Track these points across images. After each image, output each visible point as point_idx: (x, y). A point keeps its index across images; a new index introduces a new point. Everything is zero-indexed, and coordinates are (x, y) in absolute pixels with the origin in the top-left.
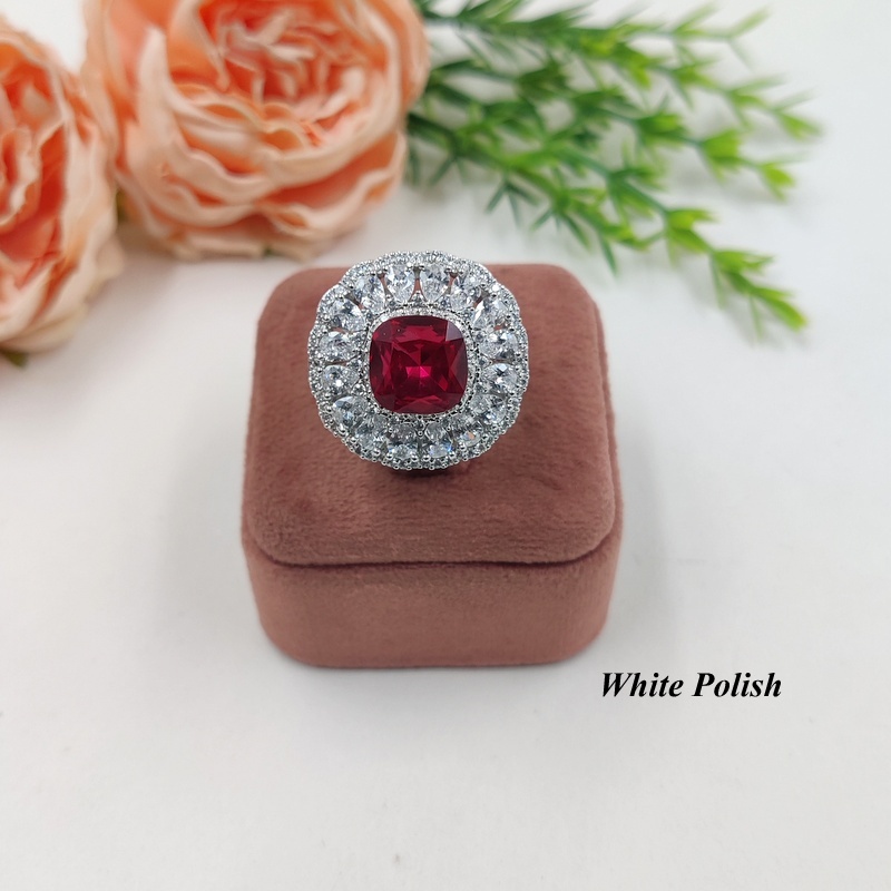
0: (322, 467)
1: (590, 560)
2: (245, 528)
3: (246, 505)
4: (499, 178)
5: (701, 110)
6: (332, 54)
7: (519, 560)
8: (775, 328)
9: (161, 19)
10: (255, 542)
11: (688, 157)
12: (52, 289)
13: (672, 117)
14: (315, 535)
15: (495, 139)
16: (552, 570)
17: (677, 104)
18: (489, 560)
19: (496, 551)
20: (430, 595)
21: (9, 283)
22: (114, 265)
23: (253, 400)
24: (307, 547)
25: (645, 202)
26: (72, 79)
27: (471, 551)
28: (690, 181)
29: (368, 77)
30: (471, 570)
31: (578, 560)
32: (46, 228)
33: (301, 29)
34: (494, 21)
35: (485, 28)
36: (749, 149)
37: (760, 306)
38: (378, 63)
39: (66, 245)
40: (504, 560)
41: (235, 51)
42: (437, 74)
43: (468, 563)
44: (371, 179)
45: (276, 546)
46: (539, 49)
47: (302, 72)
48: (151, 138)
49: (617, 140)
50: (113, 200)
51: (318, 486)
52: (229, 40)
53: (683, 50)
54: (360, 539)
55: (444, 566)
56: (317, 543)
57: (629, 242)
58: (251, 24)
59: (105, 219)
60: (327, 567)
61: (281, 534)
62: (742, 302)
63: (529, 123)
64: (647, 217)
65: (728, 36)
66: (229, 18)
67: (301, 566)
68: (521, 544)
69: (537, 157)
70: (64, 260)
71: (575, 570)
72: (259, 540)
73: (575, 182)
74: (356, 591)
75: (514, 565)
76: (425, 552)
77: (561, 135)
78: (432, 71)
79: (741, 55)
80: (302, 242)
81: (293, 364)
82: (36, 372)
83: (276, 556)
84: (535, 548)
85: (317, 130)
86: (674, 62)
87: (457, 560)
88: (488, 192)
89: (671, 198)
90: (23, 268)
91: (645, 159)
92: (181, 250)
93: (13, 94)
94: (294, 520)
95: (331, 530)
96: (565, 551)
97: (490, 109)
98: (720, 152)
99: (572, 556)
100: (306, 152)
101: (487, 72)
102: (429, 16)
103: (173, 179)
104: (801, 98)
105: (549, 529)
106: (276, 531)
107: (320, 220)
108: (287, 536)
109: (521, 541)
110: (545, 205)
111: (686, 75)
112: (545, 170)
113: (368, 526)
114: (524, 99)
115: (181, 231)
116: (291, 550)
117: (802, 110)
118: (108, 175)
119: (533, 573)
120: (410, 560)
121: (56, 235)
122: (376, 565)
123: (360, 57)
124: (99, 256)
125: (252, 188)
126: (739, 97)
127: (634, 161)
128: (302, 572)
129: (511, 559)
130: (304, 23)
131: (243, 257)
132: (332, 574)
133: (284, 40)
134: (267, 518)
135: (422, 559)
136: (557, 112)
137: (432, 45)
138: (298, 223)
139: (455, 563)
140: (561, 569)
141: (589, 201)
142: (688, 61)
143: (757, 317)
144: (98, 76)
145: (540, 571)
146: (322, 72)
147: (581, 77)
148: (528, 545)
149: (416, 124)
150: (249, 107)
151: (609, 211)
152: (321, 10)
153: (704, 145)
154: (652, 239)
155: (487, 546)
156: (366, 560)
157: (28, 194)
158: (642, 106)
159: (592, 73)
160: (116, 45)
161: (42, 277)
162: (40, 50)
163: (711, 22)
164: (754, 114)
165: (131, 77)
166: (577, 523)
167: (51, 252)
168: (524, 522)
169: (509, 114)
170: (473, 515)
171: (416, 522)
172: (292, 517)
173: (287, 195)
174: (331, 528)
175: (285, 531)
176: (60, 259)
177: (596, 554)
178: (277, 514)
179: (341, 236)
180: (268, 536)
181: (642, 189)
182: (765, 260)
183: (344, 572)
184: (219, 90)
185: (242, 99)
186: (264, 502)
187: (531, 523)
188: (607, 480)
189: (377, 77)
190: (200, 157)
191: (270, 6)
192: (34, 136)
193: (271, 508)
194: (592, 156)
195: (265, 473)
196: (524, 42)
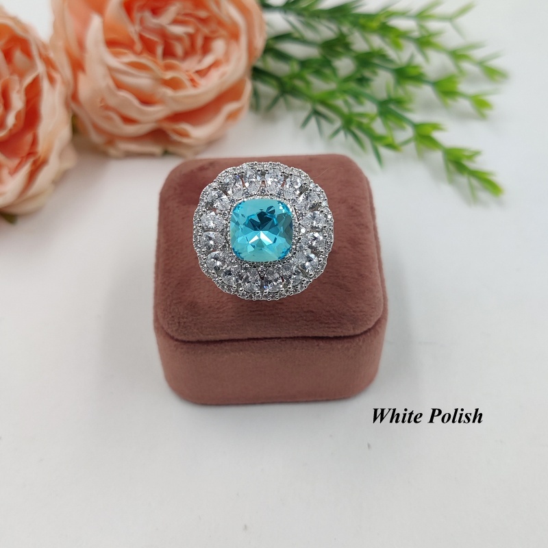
1: (369, 334)
2: (156, 320)
3: (157, 306)
4: (309, 106)
5: (434, 64)
6: (206, 30)
7: (326, 335)
8: (484, 195)
9: (100, 10)
10: (163, 328)
11: (426, 92)
12: (32, 176)
13: (416, 67)
14: (200, 322)
15: (308, 83)
16: (345, 340)
17: (419, 59)
19: (311, 330)
20: (271, 358)
21: (5, 172)
22: (70, 161)
23: (159, 241)
24: (195, 330)
25: (401, 119)
26: (44, 46)
27: (296, 330)
28: (428, 106)
29: (228, 44)
30: (296, 342)
31: (362, 334)
32: (28, 138)
33: (186, 15)
34: (305, 9)
35: (299, 13)
36: (464, 87)
37: (475, 182)
38: (234, 35)
39: (41, 148)
40: (317, 335)
41: (145, 28)
42: (271, 42)
43: (295, 337)
44: (230, 107)
45: (176, 330)
46: (333, 26)
47: (187, 42)
48: (94, 82)
49: (382, 81)
50: (70, 121)
51: (201, 293)
52: (142, 22)
53: (422, 27)
54: (228, 324)
55: (279, 340)
56: (202, 327)
57: (391, 146)
58: (155, 12)
59: (65, 132)
60: (208, 342)
61: (179, 323)
62: (463, 180)
63: (327, 71)
64: (403, 128)
65: (450, 18)
66: (142, 8)
67: (192, 342)
68: (327, 325)
69: (332, 94)
70: (39, 157)
71: (360, 340)
72: (166, 327)
73: (358, 109)
74: (226, 357)
75: (322, 338)
76: (268, 332)
77: (348, 79)
78: (267, 41)
79: (458, 30)
81: (183, 218)
82: (22, 227)
83: (176, 336)
84: (335, 328)
85: (196, 77)
86: (416, 34)
87: (288, 336)
88: (303, 115)
89: (417, 117)
90: (14, 162)
91: (400, 93)
92: (112, 151)
93: (8, 56)
94: (187, 314)
95: (210, 320)
96: (354, 328)
97: (304, 64)
98: (445, 89)
99: (358, 332)
100: (190, 91)
101: (302, 41)
102: (266, 6)
103: (107, 108)
104: (494, 57)
105: (344, 315)
106: (176, 321)
107: (198, 133)
108: (183, 324)
109: (326, 323)
110: (338, 123)
111: (424, 42)
112: (339, 102)
113: (232, 316)
114: (324, 57)
115: (112, 139)
116: (186, 332)
117: (496, 63)
118: (67, 105)
119: (334, 343)
120: (259, 337)
121: (34, 142)
122: (238, 340)
123: (223, 32)
124: (61, 155)
125: (156, 113)
126: (457, 55)
127: (393, 95)
128: (192, 346)
129: (321, 335)
130: (188, 11)
131: (151, 155)
133: (176, 22)
134: (170, 313)
135: (266, 336)
136: (345, 65)
137: (268, 24)
138: (185, 134)
139: (286, 338)
140: (352, 340)
141: (365, 121)
142: (425, 33)
143: (472, 188)
144: (60, 44)
146: (199, 42)
147: (360, 43)
148: (331, 326)
149: (257, 73)
150: (155, 63)
151: (378, 127)
152: (199, 3)
153: (436, 84)
154: (406, 142)
155: (306, 327)
156: (232, 337)
157: (17, 116)
158: (398, 61)
159: (366, 40)
160: (72, 25)
161: (26, 169)
162: (25, 28)
163: (439, 10)
164: (467, 66)
165: (81, 45)
166: (361, 311)
167: (31, 153)
168: (329, 311)
169: (316, 66)
170: (297, 308)
171: (262, 313)
172: (186, 312)
173: (178, 117)
174: (210, 318)
175: (182, 320)
176: (37, 157)
177: (372, 330)
178: (177, 310)
179: (211, 142)
180: (171, 324)
181: (399, 111)
182: (477, 153)
183: (218, 345)
184: (135, 53)
185: (150, 58)
186: (168, 303)
187: (333, 312)
188: (378, 285)
189: (234, 45)
190: (123, 94)
191: (167, 1)
192: (21, 81)
193: (173, 307)
194: (367, 91)
195: (168, 285)
196: (324, 22)
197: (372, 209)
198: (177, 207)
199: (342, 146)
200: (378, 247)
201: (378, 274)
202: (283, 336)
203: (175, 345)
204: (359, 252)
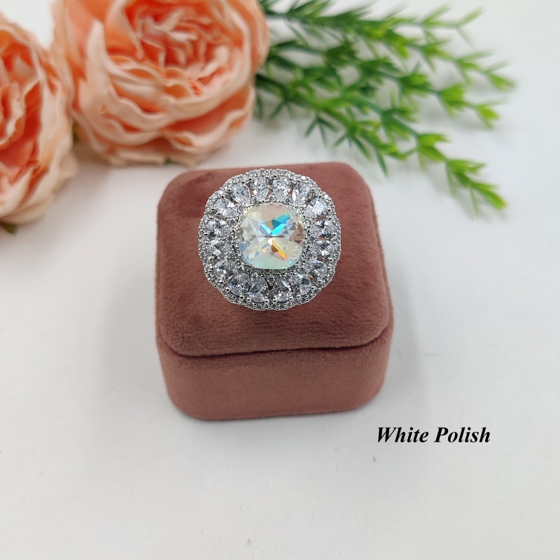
0: (206, 295)
1: (375, 343)
2: (159, 335)
3: (159, 322)
4: (313, 114)
5: (440, 72)
6: (208, 37)
7: (332, 346)
8: (486, 208)
9: (101, 15)
10: (166, 344)
11: (432, 101)
12: (32, 185)
13: (421, 76)
14: (204, 337)
15: (311, 90)
16: (352, 351)
17: (425, 68)
18: (313, 347)
19: (318, 341)
20: (277, 371)
21: (5, 181)
22: (71, 169)
24: (200, 345)
25: (405, 130)
26: (45, 53)
27: (302, 342)
28: (433, 116)
29: (231, 51)
30: (303, 354)
31: (368, 344)
32: (28, 146)
33: (189, 21)
34: (310, 16)
35: (304, 21)
36: (470, 97)
37: (477, 194)
38: (237, 42)
39: (41, 157)
40: (323, 346)
41: (148, 35)
42: (274, 49)
43: (301, 349)
44: (233, 115)
45: (180, 345)
46: (338, 34)
47: (190, 49)
48: (95, 90)
49: (387, 91)
50: (71, 129)
51: (204, 307)
52: (144, 28)
53: (428, 34)
54: (233, 338)
55: (285, 353)
56: (206, 341)
57: (395, 154)
58: (157, 18)
59: (66, 141)
60: (212, 357)
61: (183, 338)
62: (466, 192)
63: (332, 80)
64: (407, 139)
65: (457, 25)
66: (143, 15)
67: (196, 357)
68: (333, 336)
69: (337, 101)
70: (40, 167)
71: (367, 350)
72: (169, 343)
73: (361, 117)
74: (231, 371)
76: (274, 344)
77: (352, 88)
78: (271, 48)
79: (465, 37)
80: (189, 155)
81: (183, 231)
82: (22, 237)
83: (180, 352)
84: (342, 338)
85: (199, 85)
86: (423, 42)
87: (294, 348)
88: (306, 123)
89: (420, 127)
90: (14, 171)
91: (405, 103)
92: (113, 160)
93: (8, 63)
94: (191, 328)
95: (215, 334)
96: (361, 339)
97: (307, 72)
98: (451, 98)
99: (365, 342)
100: (192, 99)
101: (306, 48)
102: (269, 13)
103: (108, 116)
104: (502, 65)
105: (350, 326)
106: (179, 336)
107: (201, 141)
108: (187, 339)
109: (333, 334)
110: (342, 132)
111: (430, 50)
112: (342, 110)
113: (238, 330)
114: (328, 65)
115: (113, 148)
116: (190, 347)
117: (503, 72)
118: (68, 113)
119: (341, 354)
120: (265, 349)
121: (35, 151)
122: (243, 354)
123: (226, 39)
124: (62, 164)
125: (159, 121)
126: (463, 64)
127: (398, 104)
128: (197, 361)
129: (327, 346)
130: (191, 18)
131: (153, 164)
133: (178, 28)
134: (174, 328)
135: (271, 348)
136: (349, 73)
137: (272, 31)
138: (187, 143)
139: (292, 350)
140: (358, 350)
141: (370, 129)
142: (432, 41)
143: (475, 201)
144: (61, 51)
145: (345, 352)
146: (202, 49)
147: (365, 51)
148: (338, 336)
149: (261, 81)
150: (157, 70)
151: (382, 135)
152: (201, 9)
153: (441, 94)
154: (409, 153)
155: (312, 338)
156: (237, 351)
157: (17, 125)
158: (403, 69)
159: (371, 48)
160: (72, 32)
161: (26, 177)
162: (25, 35)
163: (445, 17)
164: (473, 75)
165: (82, 52)
166: (367, 321)
167: (31, 162)
168: (335, 322)
169: (319, 74)
170: (303, 320)
171: (267, 325)
172: (190, 326)
173: (180, 125)
174: (214, 332)
175: (186, 335)
176: (37, 165)
177: (379, 340)
178: (180, 325)
179: (214, 151)
180: (175, 339)
181: (403, 122)
182: (480, 166)
183: (223, 359)
184: (137, 60)
185: (152, 65)
186: (171, 318)
187: (339, 323)
188: (383, 293)
189: (237, 51)
190: (125, 102)
191: (170, 7)
192: (21, 89)
193: (176, 322)
194: (372, 101)
195: (170, 300)
196: (328, 29)
197: (374, 217)
198: (177, 220)
199: (346, 154)
200: (382, 256)
201: (383, 283)
202: (289, 348)
203: (179, 361)
204: (363, 260)
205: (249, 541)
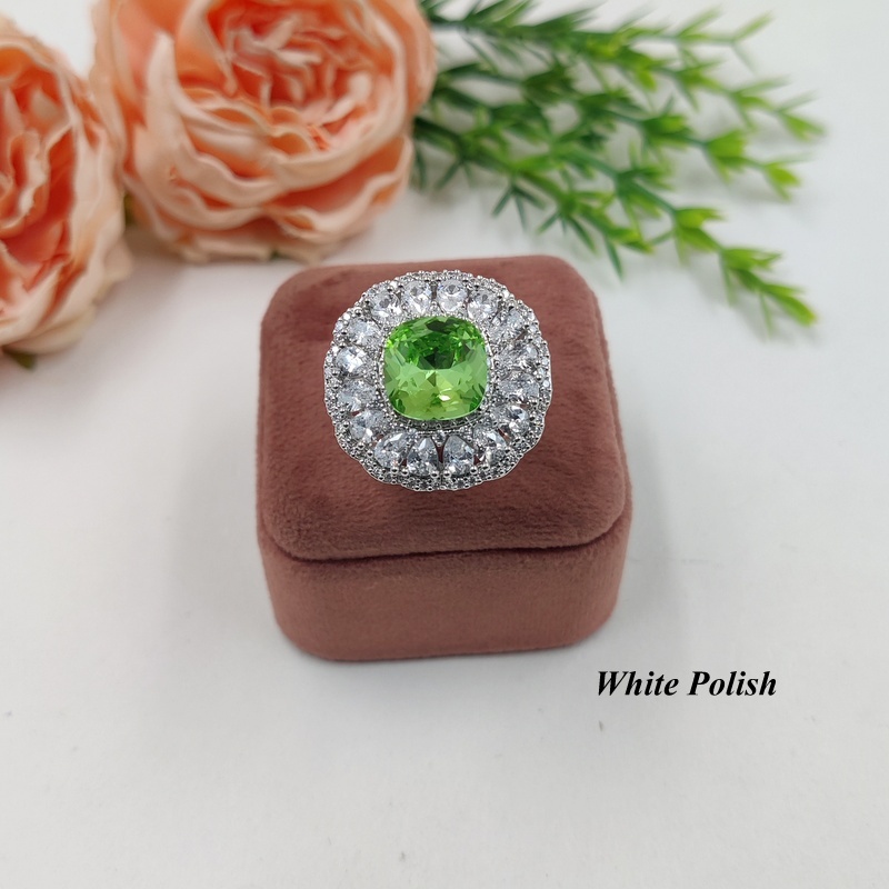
1: (603, 542)
2: (262, 526)
3: (261, 505)
4: (505, 181)
5: (706, 112)
6: (339, 59)
7: (534, 545)
8: (785, 324)
9: (169, 24)
10: (273, 540)
11: (693, 157)
12: (60, 292)
13: (677, 118)
14: (333, 529)
15: (503, 143)
16: (566, 554)
17: (682, 105)
18: (504, 547)
19: (512, 537)
20: (447, 584)
21: (17, 286)
22: (122, 267)
24: (325, 542)
25: (653, 202)
26: (80, 84)
27: (487, 538)
28: (696, 181)
29: (375, 81)
30: (488, 557)
31: (591, 543)
32: (54, 231)
33: (309, 34)
34: (499, 25)
35: (490, 32)
36: (753, 150)
37: (771, 303)
38: (385, 67)
39: (75, 247)
40: (520, 546)
41: (243, 56)
42: (444, 78)
43: (485, 551)
44: (378, 182)
45: (294, 543)
46: (545, 52)
47: (309, 77)
48: (159, 142)
49: (623, 141)
50: (121, 203)
51: (332, 482)
52: (236, 45)
53: (686, 54)
54: (377, 532)
55: (460, 555)
56: (336, 537)
57: (637, 245)
58: (259, 29)
59: (113, 222)
60: (345, 561)
61: (299, 531)
62: (752, 299)
63: (535, 125)
64: (656, 217)
65: (732, 40)
66: (236, 24)
67: (320, 562)
68: (536, 530)
69: (542, 161)
70: (72, 263)
71: (589, 553)
72: (277, 538)
73: (584, 186)
74: (376, 583)
75: (529, 551)
76: (443, 542)
77: (567, 137)
78: (438, 76)
79: (745, 58)
80: (310, 245)
81: (301, 363)
82: (45, 373)
83: (295, 553)
84: (550, 533)
85: (323, 134)
86: (677, 65)
87: (474, 548)
88: (495, 195)
89: (678, 198)
90: (32, 270)
91: (652, 159)
92: (189, 253)
93: (22, 98)
94: (311, 516)
95: (349, 525)
96: (579, 534)
97: (498, 113)
98: (724, 153)
99: (586, 539)
100: (314, 156)
101: (494, 76)
102: (436, 21)
103: (181, 183)
104: (804, 99)
105: (563, 513)
106: (293, 527)
107: (327, 223)
108: (305, 533)
109: (535, 527)
110: (552, 208)
111: (691, 78)
112: (554, 175)
113: (385, 518)
114: (529, 101)
115: (188, 234)
116: (310, 545)
117: (806, 111)
118: (117, 179)
119: (548, 558)
120: (428, 550)
121: (64, 238)
123: (367, 62)
124: (107, 259)
125: (259, 191)
126: (742, 98)
127: (641, 163)
128: (321, 566)
129: (527, 545)
130: (311, 28)
131: (251, 260)
132: (351, 569)
133: (291, 45)
134: (284, 515)
135: (438, 549)
136: (563, 115)
137: (439, 49)
138: (305, 226)
139: (471, 551)
140: (576, 553)
141: (595, 204)
142: (691, 64)
143: (767, 313)
144: (106, 80)
145: (555, 555)
146: (329, 77)
147: (587, 79)
148: (543, 530)
149: (422, 128)
150: (257, 111)
151: (617, 214)
152: (328, 15)
153: (708, 146)
154: (661, 239)
155: (503, 533)
156: (385, 553)
157: (37, 196)
158: (648, 108)
159: (598, 75)
160: (124, 51)
161: (51, 280)
162: (49, 55)
163: (714, 27)
164: (759, 115)
165: (139, 82)
166: (590, 507)
167: (59, 255)
168: (539, 508)
169: (517, 117)
170: (488, 503)
171: (433, 512)
172: (310, 513)
173: (294, 198)
174: (348, 522)
175: (304, 527)
176: (69, 261)
177: (609, 537)
178: (295, 511)
179: (348, 240)
180: (287, 533)
181: (650, 189)
182: (774, 257)
183: (363, 564)
184: (226, 95)
185: (250, 103)
186: (281, 500)
187: (545, 509)
189: (384, 81)
190: (207, 161)
191: (278, 12)
192: (42, 140)
193: (288, 506)
194: (599, 157)
195: (279, 471)
196: (530, 45)
197: (603, 343)
198: (291, 345)
199: (558, 244)
200: (614, 404)
201: (616, 447)
202: (466, 548)
203: (293, 567)
204: (585, 412)
205: (403, 855)
